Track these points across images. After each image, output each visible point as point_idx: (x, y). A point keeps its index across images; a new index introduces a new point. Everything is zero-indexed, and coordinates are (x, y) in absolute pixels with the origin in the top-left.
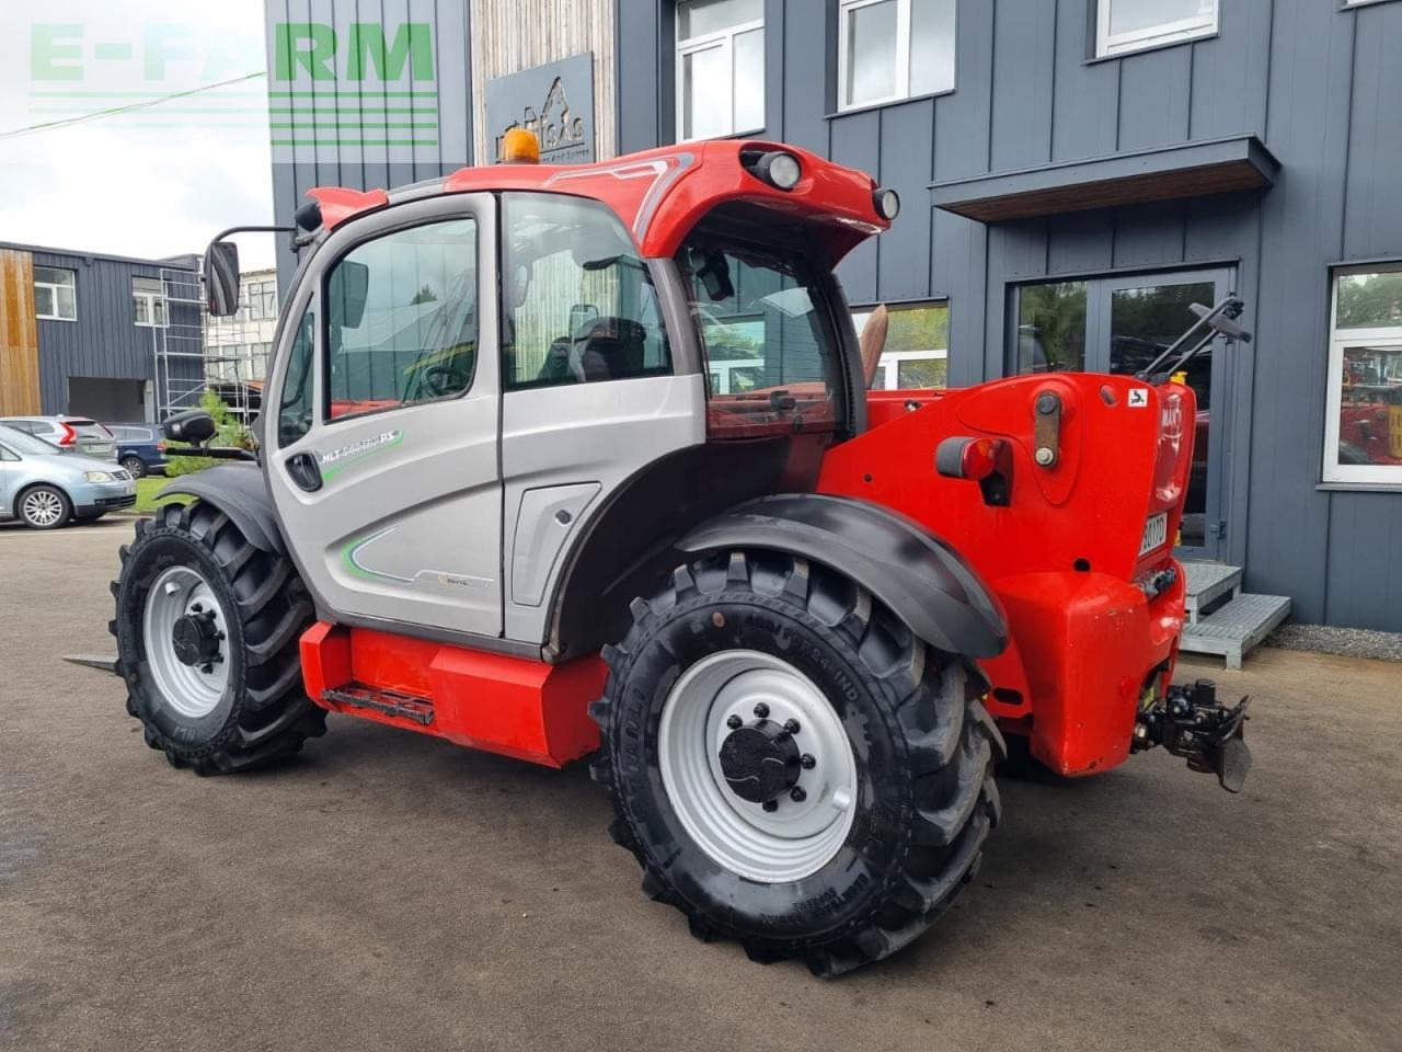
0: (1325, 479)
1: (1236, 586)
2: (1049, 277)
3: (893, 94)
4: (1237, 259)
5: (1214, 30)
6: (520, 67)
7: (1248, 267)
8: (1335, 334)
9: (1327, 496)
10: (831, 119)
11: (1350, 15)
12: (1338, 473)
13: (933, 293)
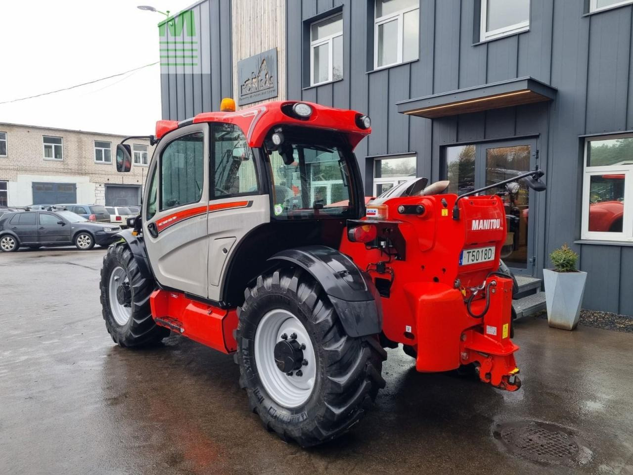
0: (582, 238)
1: (538, 287)
2: (458, 143)
3: (396, 61)
4: (538, 134)
5: (528, 28)
6: (250, 55)
7: (543, 138)
8: (586, 169)
9: (579, 246)
10: (369, 74)
11: (588, 19)
12: (588, 235)
13: (410, 150)
